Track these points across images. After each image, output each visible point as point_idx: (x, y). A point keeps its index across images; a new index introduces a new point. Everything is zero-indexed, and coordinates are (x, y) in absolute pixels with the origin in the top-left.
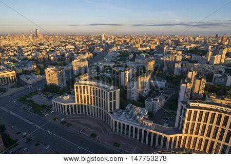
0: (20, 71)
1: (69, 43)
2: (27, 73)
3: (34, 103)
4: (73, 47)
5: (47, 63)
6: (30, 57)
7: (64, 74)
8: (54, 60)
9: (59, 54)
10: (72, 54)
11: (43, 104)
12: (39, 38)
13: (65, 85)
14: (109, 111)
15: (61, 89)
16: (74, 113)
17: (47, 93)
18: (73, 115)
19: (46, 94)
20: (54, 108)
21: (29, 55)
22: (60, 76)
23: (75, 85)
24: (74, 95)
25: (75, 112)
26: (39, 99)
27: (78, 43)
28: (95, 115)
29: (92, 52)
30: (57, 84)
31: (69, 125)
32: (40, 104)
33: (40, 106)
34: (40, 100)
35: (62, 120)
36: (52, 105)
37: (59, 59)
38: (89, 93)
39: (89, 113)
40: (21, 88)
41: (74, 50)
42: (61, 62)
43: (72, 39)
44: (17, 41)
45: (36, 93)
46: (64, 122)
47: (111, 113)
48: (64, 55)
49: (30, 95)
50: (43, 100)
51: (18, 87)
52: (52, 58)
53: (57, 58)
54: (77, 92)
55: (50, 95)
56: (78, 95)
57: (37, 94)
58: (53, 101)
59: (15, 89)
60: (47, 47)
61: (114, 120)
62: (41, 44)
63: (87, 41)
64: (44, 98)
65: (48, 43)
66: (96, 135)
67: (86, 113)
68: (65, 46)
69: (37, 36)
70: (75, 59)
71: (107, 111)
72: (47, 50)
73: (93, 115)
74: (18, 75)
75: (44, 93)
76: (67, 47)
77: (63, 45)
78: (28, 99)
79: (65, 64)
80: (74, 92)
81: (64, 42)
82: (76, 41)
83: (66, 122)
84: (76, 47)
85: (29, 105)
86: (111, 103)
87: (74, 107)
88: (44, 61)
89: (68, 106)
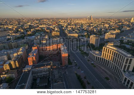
0: (80, 34)
1: (106, 23)
2: (82, 36)
4: (108, 25)
5: (92, 33)
6: (85, 29)
7: (99, 40)
8: (96, 32)
9: (99, 29)
10: (107, 30)
11: (85, 52)
12: (92, 20)
13: (98, 46)
15: (96, 47)
16: (99, 62)
18: (98, 63)
21: (85, 28)
22: (97, 40)
23: (104, 47)
24: (102, 52)
25: (100, 61)
27: (112, 23)
28: (111, 68)
29: (120, 30)
30: (94, 44)
31: (95, 66)
35: (92, 62)
36: (89, 54)
38: (111, 54)
39: (108, 65)
41: (109, 27)
42: (99, 33)
43: (109, 21)
44: (82, 21)
46: (92, 64)
47: (124, 71)
48: (101, 30)
52: (95, 31)
53: (97, 31)
54: (104, 51)
56: (104, 53)
58: (90, 52)
60: (94, 25)
61: (125, 77)
62: (91, 23)
63: (118, 23)
65: (95, 23)
66: (109, 79)
67: (106, 64)
68: (103, 25)
69: (90, 19)
70: (108, 33)
71: (121, 69)
72: (94, 26)
73: (110, 67)
74: (79, 36)
76: (105, 25)
77: (103, 24)
79: (101, 35)
80: (102, 51)
81: (104, 23)
82: (111, 22)
83: (93, 65)
84: (110, 26)
86: (125, 66)
87: (99, 58)
88: (91, 32)
89: (97, 57)
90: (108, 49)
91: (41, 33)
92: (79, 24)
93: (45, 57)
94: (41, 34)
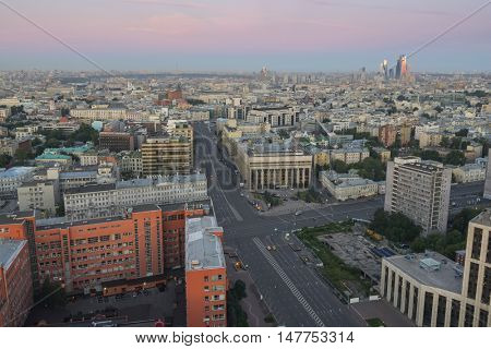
0: (324, 158)
3: (332, 255)
11: (355, 263)
15: (424, 235)
17: (378, 236)
19: (373, 239)
20: (381, 287)
26: (351, 247)
32: (349, 261)
33: (346, 268)
34: (351, 250)
36: (379, 278)
37: (444, 143)
40: (312, 206)
42: (443, 152)
45: (348, 226)
49: (330, 229)
50: (360, 255)
51: (308, 201)
52: (423, 138)
53: (438, 139)
55: (385, 244)
57: (350, 230)
58: (385, 263)
59: (300, 206)
62: (401, 98)
64: (365, 248)
72: (416, 113)
75: (366, 235)
78: (321, 238)
85: (318, 255)
87: (449, 306)
88: (397, 144)
89: (429, 296)
92: (324, 100)
93: (79, 295)
94: (76, 159)
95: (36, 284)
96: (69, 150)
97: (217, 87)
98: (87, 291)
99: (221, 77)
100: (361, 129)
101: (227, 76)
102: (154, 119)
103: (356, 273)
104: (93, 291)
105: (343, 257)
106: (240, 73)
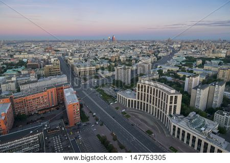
0: (98, 66)
1: (137, 47)
3: (104, 93)
4: (140, 50)
7: (130, 73)
13: (130, 82)
14: (168, 114)
15: (126, 85)
16: (133, 107)
17: (115, 86)
18: (133, 109)
20: (118, 99)
23: (137, 84)
24: (136, 92)
25: (135, 107)
26: (108, 90)
27: (144, 47)
28: (153, 114)
29: (156, 56)
31: (128, 116)
32: (109, 94)
33: (108, 96)
35: (123, 111)
37: (127, 60)
38: (149, 93)
39: (147, 111)
41: (140, 53)
42: (127, 63)
43: (140, 43)
46: (124, 113)
47: (171, 116)
48: (131, 57)
50: (111, 92)
51: (95, 78)
52: (122, 59)
53: (125, 59)
54: (139, 90)
55: (116, 88)
56: (139, 93)
58: (118, 93)
61: (173, 124)
62: (115, 48)
63: (153, 46)
64: (112, 90)
66: (152, 133)
67: (144, 109)
68: (133, 49)
69: (113, 41)
70: (140, 61)
71: (166, 113)
72: (119, 52)
73: (151, 113)
74: (97, 70)
75: (112, 86)
76: (135, 50)
78: (101, 89)
79: (131, 65)
80: (136, 89)
81: (133, 46)
82: (143, 45)
83: (126, 113)
85: (100, 93)
86: (171, 107)
87: (134, 102)
88: (116, 61)
89: (129, 100)
90: (144, 85)
91: (20, 69)
92: (95, 49)
94: (19, 72)
95: (14, 114)
96: (16, 69)
97: (63, 45)
98: (33, 113)
99: (63, 42)
100: (106, 57)
101: (65, 41)
102: (45, 57)
103: (111, 96)
104: (35, 113)
105: (107, 93)
106: (69, 40)
